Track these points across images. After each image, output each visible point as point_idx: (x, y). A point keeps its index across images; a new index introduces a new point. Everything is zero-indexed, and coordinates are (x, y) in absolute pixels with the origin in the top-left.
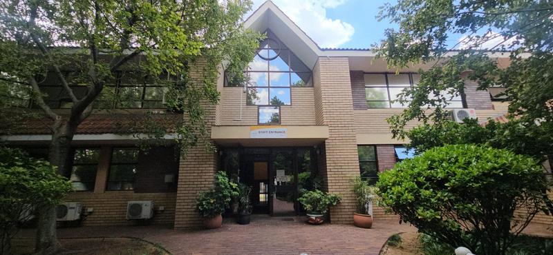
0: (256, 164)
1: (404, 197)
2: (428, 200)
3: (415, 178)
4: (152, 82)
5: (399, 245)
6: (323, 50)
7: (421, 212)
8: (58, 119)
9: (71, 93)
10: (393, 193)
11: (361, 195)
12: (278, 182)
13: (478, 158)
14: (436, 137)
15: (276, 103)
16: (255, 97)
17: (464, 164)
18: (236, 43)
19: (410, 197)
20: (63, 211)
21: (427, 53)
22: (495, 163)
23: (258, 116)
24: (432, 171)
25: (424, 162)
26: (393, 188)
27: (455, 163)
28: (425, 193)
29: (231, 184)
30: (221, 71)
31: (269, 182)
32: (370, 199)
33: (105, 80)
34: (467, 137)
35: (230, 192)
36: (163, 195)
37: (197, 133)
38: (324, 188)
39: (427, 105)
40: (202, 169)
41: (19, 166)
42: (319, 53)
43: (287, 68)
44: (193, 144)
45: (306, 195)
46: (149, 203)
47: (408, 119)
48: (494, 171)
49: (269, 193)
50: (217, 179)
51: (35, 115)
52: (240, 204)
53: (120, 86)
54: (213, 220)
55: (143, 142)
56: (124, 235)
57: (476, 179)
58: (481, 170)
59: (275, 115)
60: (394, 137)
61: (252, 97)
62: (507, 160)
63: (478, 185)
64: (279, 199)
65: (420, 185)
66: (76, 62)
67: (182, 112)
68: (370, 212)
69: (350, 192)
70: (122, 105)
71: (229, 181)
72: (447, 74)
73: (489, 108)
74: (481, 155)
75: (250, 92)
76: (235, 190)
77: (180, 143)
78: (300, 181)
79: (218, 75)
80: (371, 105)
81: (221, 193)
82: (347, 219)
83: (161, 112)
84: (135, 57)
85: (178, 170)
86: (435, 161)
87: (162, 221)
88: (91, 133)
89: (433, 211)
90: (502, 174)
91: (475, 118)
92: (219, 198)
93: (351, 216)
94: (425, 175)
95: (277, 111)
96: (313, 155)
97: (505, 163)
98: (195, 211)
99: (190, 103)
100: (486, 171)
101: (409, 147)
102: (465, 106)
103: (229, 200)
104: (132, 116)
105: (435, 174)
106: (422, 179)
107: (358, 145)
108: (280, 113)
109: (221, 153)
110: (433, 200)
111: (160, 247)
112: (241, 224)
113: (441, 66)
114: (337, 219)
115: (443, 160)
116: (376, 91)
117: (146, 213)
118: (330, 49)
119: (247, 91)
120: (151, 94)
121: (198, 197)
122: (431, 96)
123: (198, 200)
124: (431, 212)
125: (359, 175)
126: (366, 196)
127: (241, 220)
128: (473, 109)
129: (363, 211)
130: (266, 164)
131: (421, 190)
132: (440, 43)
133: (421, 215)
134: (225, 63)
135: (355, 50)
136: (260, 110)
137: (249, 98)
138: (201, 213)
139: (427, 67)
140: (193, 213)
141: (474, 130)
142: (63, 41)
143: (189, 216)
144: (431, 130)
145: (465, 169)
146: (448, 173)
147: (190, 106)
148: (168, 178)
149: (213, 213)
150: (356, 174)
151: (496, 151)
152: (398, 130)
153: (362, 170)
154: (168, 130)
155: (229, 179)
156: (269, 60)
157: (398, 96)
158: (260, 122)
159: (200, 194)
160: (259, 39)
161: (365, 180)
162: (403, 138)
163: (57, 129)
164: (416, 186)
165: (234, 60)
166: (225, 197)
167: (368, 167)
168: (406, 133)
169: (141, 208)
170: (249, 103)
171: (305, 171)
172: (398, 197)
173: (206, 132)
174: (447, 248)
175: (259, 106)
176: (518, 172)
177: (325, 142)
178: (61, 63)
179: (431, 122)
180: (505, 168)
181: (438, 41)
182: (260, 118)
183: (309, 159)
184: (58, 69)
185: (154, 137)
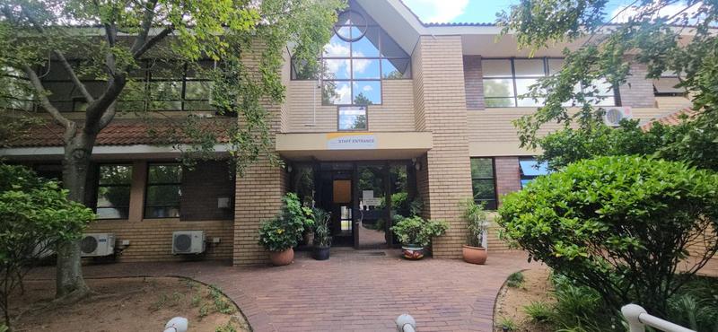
0: (335, 182)
1: (538, 228)
2: (570, 233)
3: (554, 202)
4: (192, 73)
5: (522, 285)
6: (426, 26)
7: (560, 249)
8: (70, 126)
9: (85, 91)
10: (521, 223)
11: (472, 222)
12: (365, 207)
13: (645, 175)
14: (580, 145)
15: (361, 102)
16: (333, 94)
17: (624, 183)
18: (305, 16)
19: (545, 228)
20: (91, 244)
21: (575, 26)
22: (670, 181)
23: (338, 120)
24: (578, 193)
25: (565, 181)
26: (522, 216)
27: (610, 182)
28: (566, 222)
29: (304, 209)
30: (286, 56)
31: (352, 205)
32: (485, 228)
33: (127, 70)
34: (623, 146)
35: (302, 220)
36: (218, 223)
37: (258, 142)
38: (424, 214)
39: (571, 101)
40: (265, 190)
41: (16, 190)
42: (422, 30)
43: (376, 53)
44: (252, 158)
45: (401, 223)
46: (200, 233)
47: (543, 121)
48: (668, 193)
49: (353, 219)
50: (286, 203)
51: (38, 120)
52: (316, 235)
53: (151, 80)
54: (281, 255)
55: (186, 155)
56: (171, 274)
57: (642, 204)
58: (649, 192)
59: (361, 118)
60: (523, 145)
61: (329, 94)
62: (687, 178)
63: (644, 212)
64: (367, 227)
65: (560, 211)
66: (85, 45)
67: (234, 114)
68: (484, 244)
69: (460, 219)
70: (154, 106)
71: (302, 206)
72: (606, 55)
73: (650, 106)
74: (649, 170)
75: (326, 87)
76: (309, 217)
77: (236, 157)
78: (393, 204)
79: (283, 63)
80: (489, 103)
81: (291, 221)
82: (454, 253)
83: (209, 115)
84: (166, 38)
85: (235, 192)
86: (581, 180)
87: (216, 256)
88: (118, 144)
89: (576, 246)
90: (679, 197)
91: (635, 119)
92: (288, 228)
93: (459, 249)
94: (568, 198)
95: (363, 113)
96: (411, 170)
97: (683, 183)
98: (258, 244)
99: (245, 102)
100: (656, 193)
101: (541, 160)
102: (618, 103)
103: (302, 229)
104: (168, 121)
105: (582, 198)
106: (563, 204)
107: (471, 158)
108: (367, 114)
109: (290, 170)
110: (577, 232)
111: (215, 289)
112: (317, 259)
113: (597, 44)
114: (440, 253)
115: (594, 178)
116: (498, 83)
117: (197, 246)
118: (437, 25)
119: (323, 86)
120: (194, 91)
121: (261, 227)
122: (577, 88)
123: (263, 230)
124: (574, 249)
125: (472, 198)
126: (480, 224)
127: (317, 254)
128: (629, 108)
129: (475, 243)
130: (349, 183)
131: (562, 219)
132: (596, 11)
133: (559, 253)
134: (291, 45)
135: (472, 25)
136: (341, 112)
137: (325, 95)
138: (267, 246)
139: (575, 46)
140: (257, 246)
141: (635, 135)
142: (69, 17)
143: (251, 250)
144: (573, 136)
145: (626, 189)
146: (600, 195)
147: (246, 106)
148: (222, 202)
149: (281, 247)
150: (468, 196)
151: (671, 164)
152: (528, 136)
153: (475, 191)
154: (218, 140)
155: (302, 203)
156: (351, 41)
157: (531, 88)
158: (341, 127)
159: (265, 223)
160: (337, 10)
161: (479, 203)
162: (535, 147)
163: (71, 139)
164: (554, 214)
165: (304, 41)
166: (297, 226)
167: (483, 187)
168: (539, 140)
169: (190, 240)
170: (325, 103)
171: (399, 191)
172: (529, 228)
173: (269, 141)
174: (587, 292)
175: (339, 106)
176: (702, 193)
177: (426, 154)
178: (64, 47)
179: (575, 126)
180: (682, 188)
181: (592, 9)
182: (341, 122)
183: (405, 175)
184: (63, 57)
185: (200, 148)
